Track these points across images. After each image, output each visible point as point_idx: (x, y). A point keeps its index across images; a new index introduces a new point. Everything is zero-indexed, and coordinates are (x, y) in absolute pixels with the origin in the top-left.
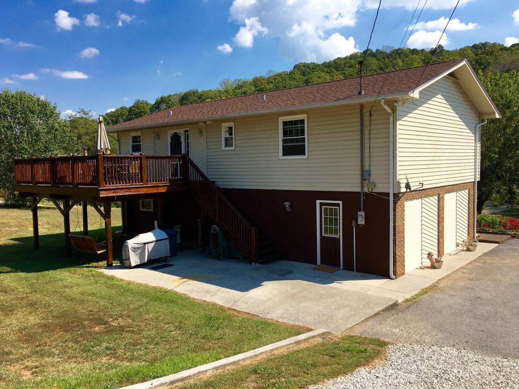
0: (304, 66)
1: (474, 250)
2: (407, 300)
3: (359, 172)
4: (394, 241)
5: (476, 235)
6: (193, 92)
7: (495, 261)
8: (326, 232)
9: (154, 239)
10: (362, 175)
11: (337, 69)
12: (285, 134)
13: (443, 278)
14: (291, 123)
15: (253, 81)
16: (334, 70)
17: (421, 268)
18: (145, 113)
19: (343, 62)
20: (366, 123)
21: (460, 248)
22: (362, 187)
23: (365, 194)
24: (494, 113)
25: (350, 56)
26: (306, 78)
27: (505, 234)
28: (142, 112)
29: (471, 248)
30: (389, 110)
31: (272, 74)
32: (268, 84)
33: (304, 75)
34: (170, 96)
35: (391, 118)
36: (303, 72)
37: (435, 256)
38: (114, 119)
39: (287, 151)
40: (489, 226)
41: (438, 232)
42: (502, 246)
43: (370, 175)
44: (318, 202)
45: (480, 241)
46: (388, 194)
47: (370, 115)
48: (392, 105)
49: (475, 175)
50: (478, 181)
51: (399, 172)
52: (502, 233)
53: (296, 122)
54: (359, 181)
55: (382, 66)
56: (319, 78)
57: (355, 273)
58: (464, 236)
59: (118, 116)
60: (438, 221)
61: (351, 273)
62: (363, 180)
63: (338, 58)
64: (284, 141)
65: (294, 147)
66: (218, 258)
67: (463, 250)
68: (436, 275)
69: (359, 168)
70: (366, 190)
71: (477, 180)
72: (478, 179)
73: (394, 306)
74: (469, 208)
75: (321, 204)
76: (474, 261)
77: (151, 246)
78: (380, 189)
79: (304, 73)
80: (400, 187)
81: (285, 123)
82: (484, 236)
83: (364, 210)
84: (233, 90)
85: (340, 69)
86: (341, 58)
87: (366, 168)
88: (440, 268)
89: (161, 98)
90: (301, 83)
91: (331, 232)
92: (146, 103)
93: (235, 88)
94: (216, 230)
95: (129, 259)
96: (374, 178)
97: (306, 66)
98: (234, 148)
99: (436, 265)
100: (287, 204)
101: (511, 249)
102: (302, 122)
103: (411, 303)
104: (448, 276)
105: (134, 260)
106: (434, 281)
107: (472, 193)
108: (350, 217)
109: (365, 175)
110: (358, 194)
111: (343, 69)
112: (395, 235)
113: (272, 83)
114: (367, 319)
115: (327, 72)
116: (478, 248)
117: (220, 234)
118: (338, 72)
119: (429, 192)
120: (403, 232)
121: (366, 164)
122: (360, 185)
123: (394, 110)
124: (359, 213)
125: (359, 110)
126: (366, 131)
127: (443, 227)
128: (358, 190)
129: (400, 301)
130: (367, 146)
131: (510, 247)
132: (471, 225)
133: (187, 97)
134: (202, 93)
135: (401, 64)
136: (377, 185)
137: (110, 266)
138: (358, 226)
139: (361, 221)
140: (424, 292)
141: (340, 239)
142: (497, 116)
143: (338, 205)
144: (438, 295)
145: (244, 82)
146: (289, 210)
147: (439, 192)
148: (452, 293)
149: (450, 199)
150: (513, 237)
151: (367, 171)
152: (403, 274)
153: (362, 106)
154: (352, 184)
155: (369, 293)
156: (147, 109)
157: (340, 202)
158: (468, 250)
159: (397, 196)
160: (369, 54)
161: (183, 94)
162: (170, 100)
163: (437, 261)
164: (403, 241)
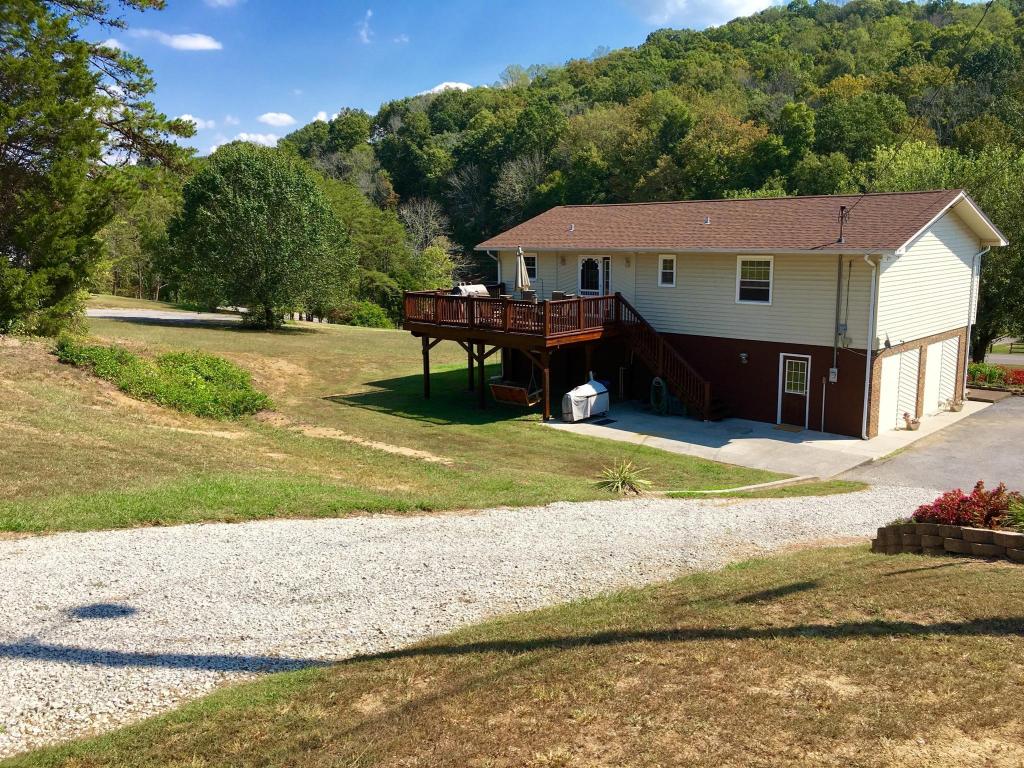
0: (668, 37)
1: (960, 410)
2: (882, 458)
3: (834, 326)
4: (870, 400)
5: (966, 391)
6: (453, 94)
7: (982, 423)
8: (789, 387)
9: (594, 392)
10: (837, 328)
11: (734, 42)
12: (744, 275)
13: (919, 440)
14: (752, 263)
15: (568, 71)
16: (729, 46)
17: (895, 429)
18: (362, 135)
19: (747, 29)
20: (845, 273)
21: (942, 407)
22: (836, 341)
23: (839, 349)
24: (999, 241)
25: (762, 13)
26: (673, 64)
27: (1003, 391)
28: (356, 133)
29: (955, 407)
30: (872, 264)
31: (604, 55)
32: (598, 77)
33: (667, 55)
34: (407, 101)
35: (874, 272)
36: (666, 50)
37: (912, 417)
38: (303, 146)
39: (746, 295)
40: (985, 380)
41: (918, 390)
42: (996, 406)
43: (846, 329)
44: (782, 355)
45: (970, 399)
46: (865, 351)
47: (850, 266)
48: (876, 260)
49: (969, 317)
50: (973, 326)
51: (878, 328)
52: (1001, 390)
53: (759, 263)
54: (833, 334)
55: (827, 38)
56: (701, 65)
57: (822, 433)
58: (950, 394)
59: (311, 140)
60: (919, 376)
61: (818, 433)
62: (838, 333)
63: (737, 20)
64: (742, 283)
65: (754, 291)
66: (660, 414)
67: (945, 411)
68: (911, 436)
69: (834, 321)
70: (840, 345)
71: (972, 323)
72: (973, 321)
73: (870, 463)
74: (958, 359)
75: (785, 358)
76: (957, 423)
77: (592, 400)
78: (856, 345)
79: (667, 52)
80: (879, 344)
81: (744, 263)
82: (976, 393)
83: (837, 367)
84: (529, 90)
85: (741, 43)
86: (744, 18)
87: (842, 322)
88: (916, 429)
89: (391, 105)
90: (662, 76)
91: (796, 388)
92: (362, 114)
93: (533, 85)
94: (659, 383)
95: (571, 413)
96: (850, 333)
97: (673, 36)
98: (673, 286)
99: (912, 426)
100: (744, 356)
101: (1006, 410)
102: (767, 263)
103: (886, 461)
104: (925, 437)
105: (577, 414)
106: (908, 443)
107: (963, 340)
108: (820, 372)
109: (840, 329)
110: (831, 349)
111: (746, 45)
112: (870, 395)
113: (606, 75)
114: (847, 471)
115: (715, 51)
116: (964, 408)
117: (664, 388)
118: (737, 51)
119: (910, 345)
120: (879, 391)
121: (843, 317)
122: (833, 339)
123: (877, 264)
124: (831, 370)
125: (838, 259)
126: (845, 282)
127: (923, 384)
128: (832, 345)
129: (875, 459)
130: (844, 298)
131: (1005, 407)
132: (960, 379)
133: (441, 103)
134: (470, 97)
135: (866, 37)
136: (854, 341)
137: (546, 420)
138: (829, 383)
139: (833, 378)
140: (898, 452)
141: (806, 397)
142: (1003, 243)
143: (807, 360)
144: (915, 455)
145: (549, 71)
146: (745, 362)
147: (921, 345)
148: (927, 452)
149: (934, 351)
150: (1014, 394)
151: (842, 325)
152: (876, 435)
153: (841, 256)
154: (824, 338)
155: (843, 451)
156: (365, 126)
157: (810, 357)
158: (953, 410)
159: (875, 354)
160: (800, 11)
161: (432, 99)
162: (407, 110)
163: (914, 422)
164: (878, 400)
